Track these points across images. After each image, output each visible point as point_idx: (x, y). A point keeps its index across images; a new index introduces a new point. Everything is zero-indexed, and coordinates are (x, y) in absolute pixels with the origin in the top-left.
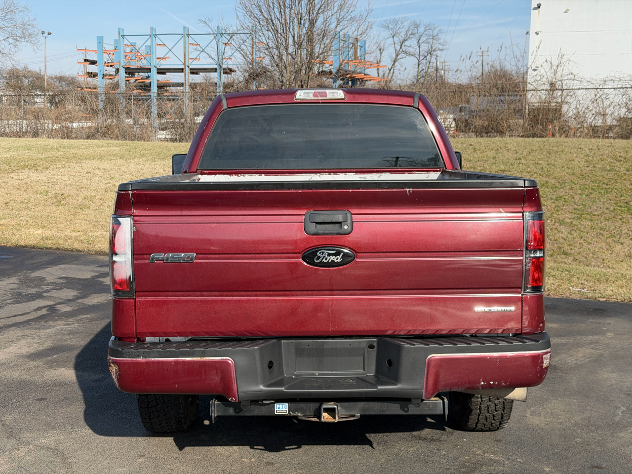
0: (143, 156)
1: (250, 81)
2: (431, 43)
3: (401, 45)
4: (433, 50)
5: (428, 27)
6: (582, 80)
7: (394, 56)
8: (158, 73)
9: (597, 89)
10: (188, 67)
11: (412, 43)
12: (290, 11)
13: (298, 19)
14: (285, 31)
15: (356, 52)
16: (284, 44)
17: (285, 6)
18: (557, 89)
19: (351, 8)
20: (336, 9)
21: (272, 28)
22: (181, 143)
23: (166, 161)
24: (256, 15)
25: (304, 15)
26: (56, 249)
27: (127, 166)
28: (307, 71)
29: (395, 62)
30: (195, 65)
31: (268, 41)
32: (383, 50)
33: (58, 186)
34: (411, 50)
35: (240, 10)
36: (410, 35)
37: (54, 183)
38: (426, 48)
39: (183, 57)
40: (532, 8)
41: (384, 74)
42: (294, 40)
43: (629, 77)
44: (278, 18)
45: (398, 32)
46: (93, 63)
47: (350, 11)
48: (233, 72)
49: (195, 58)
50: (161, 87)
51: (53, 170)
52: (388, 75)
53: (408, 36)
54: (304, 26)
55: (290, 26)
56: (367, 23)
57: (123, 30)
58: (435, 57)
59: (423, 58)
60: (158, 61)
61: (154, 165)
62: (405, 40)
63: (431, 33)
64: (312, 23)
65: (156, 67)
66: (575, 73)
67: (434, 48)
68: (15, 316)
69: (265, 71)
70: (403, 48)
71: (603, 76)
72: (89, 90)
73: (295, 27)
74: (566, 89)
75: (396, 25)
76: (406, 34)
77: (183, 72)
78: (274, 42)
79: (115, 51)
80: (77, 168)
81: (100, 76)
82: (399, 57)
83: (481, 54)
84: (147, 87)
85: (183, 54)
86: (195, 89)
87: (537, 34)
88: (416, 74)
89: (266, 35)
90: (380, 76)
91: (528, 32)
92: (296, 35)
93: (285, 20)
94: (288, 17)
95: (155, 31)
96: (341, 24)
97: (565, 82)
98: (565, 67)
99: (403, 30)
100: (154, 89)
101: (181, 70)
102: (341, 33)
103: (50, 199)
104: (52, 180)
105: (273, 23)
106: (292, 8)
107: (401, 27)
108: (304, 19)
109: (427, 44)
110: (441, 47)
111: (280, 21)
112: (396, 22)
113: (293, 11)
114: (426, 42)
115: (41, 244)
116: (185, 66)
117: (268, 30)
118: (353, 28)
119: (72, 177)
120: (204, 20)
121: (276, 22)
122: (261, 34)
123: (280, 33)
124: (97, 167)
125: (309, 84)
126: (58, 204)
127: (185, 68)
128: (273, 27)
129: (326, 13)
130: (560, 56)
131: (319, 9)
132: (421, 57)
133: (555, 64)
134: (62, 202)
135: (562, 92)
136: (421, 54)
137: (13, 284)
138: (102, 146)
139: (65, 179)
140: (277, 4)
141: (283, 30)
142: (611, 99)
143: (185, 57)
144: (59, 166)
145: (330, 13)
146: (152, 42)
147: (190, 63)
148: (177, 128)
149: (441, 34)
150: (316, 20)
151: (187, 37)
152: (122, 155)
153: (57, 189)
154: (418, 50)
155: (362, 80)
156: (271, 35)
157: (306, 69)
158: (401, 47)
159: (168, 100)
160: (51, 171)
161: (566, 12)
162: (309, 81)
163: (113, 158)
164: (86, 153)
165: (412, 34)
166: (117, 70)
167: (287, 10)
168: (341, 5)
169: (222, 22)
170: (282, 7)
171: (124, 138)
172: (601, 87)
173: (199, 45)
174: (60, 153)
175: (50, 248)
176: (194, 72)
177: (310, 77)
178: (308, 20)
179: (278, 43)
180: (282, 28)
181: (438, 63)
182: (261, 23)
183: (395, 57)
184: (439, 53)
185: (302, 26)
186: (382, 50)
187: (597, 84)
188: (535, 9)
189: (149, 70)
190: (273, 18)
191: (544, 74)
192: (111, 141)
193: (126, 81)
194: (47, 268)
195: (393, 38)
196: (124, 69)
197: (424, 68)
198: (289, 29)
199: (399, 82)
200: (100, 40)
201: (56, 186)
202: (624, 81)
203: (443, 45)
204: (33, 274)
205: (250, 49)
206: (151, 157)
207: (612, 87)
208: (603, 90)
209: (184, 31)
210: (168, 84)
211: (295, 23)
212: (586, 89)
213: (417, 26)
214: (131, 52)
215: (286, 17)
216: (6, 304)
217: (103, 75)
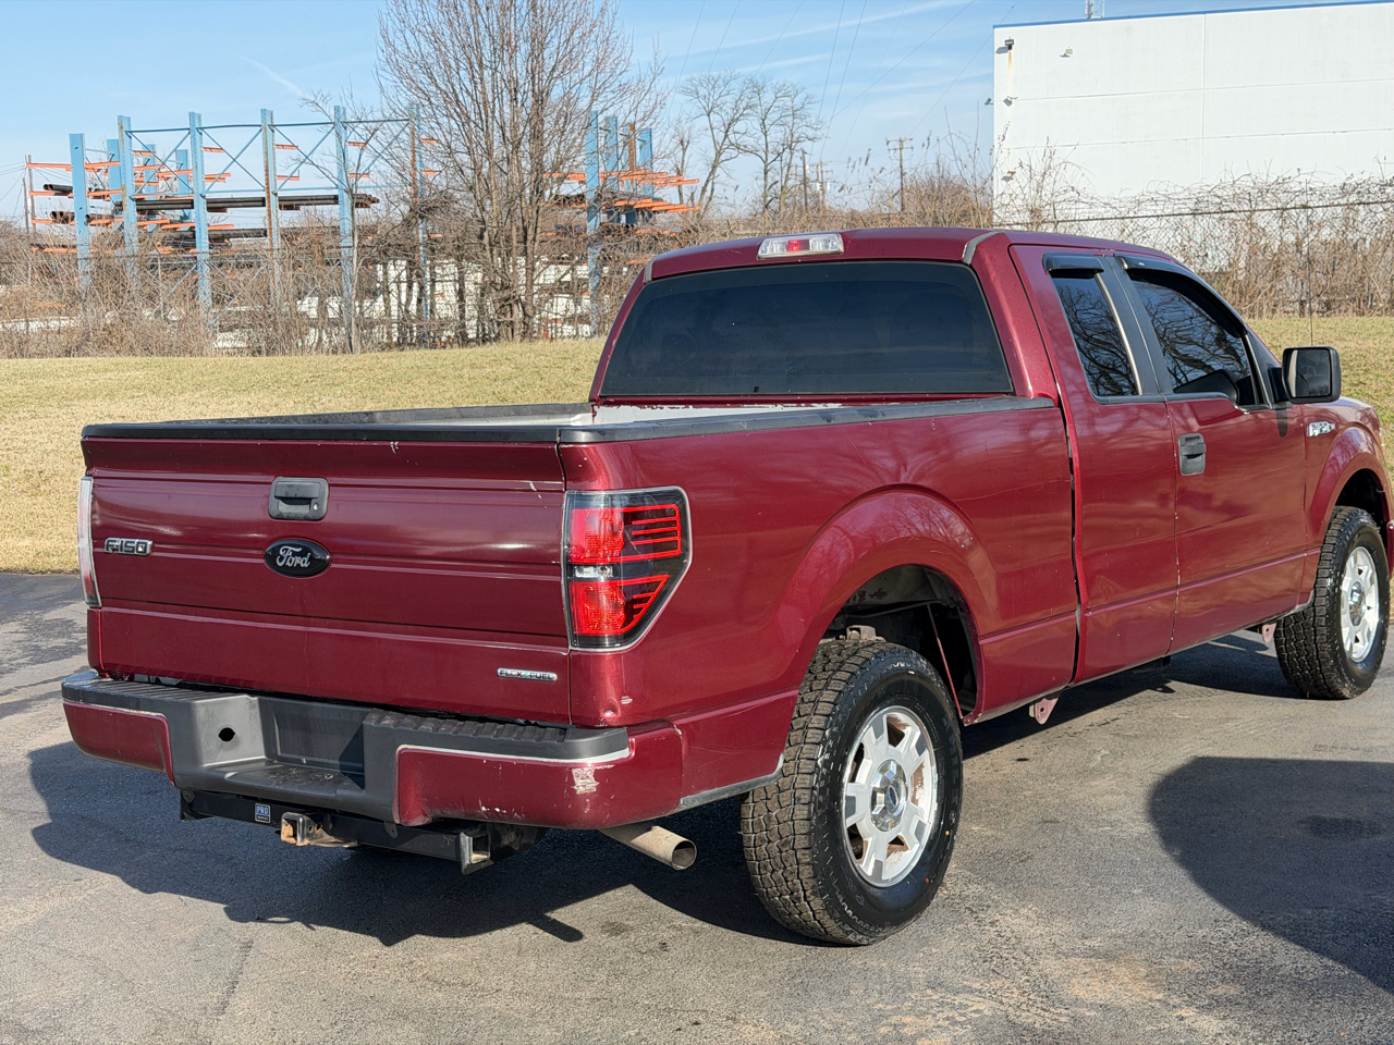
0: (199, 386)
1: (414, 221)
2: (791, 125)
3: (727, 131)
4: (794, 139)
5: (782, 92)
6: (1094, 201)
7: (713, 155)
8: (210, 209)
9: (1123, 218)
10: (276, 194)
11: (748, 126)
12: (493, 74)
13: (510, 92)
14: (483, 116)
15: (632, 156)
16: (482, 143)
17: (481, 65)
18: (1044, 222)
19: (620, 66)
20: (588, 69)
21: (455, 111)
22: (271, 358)
23: (252, 394)
24: (420, 85)
25: (521, 82)
26: (73, 572)
27: (171, 408)
28: (535, 199)
29: (714, 167)
30: (291, 190)
31: (448, 137)
32: (688, 142)
33: (30, 456)
34: (749, 141)
35: (387, 76)
36: (744, 109)
37: (18, 450)
38: (780, 135)
39: (264, 173)
40: (996, 49)
41: (692, 194)
42: (503, 134)
43: (1187, 193)
44: (467, 91)
45: (718, 102)
46: (64, 191)
47: (618, 72)
48: (373, 202)
49: (289, 175)
50: (217, 239)
51: (13, 424)
52: (701, 198)
53: (741, 111)
54: (523, 105)
55: (494, 106)
56: (654, 95)
57: (129, 119)
58: (800, 154)
59: (774, 156)
60: (208, 184)
61: (228, 404)
62: (734, 121)
63: (789, 104)
64: (540, 99)
65: (204, 197)
66: (1080, 188)
67: (796, 135)
68: (45, 682)
69: (446, 200)
70: (731, 137)
71: (1135, 193)
72: (64, 250)
73: (505, 108)
74: (1063, 221)
75: (713, 87)
76: (736, 108)
77: (264, 205)
78: (462, 140)
79: (111, 164)
80: (64, 417)
81: (79, 220)
82: (723, 157)
83: (898, 147)
84: (186, 241)
85: (263, 169)
86: (294, 242)
87: (1008, 102)
88: (760, 192)
89: (445, 127)
90: (685, 201)
91: (989, 100)
92: (508, 124)
93: (484, 93)
94: (488, 87)
95: (200, 121)
96: (600, 99)
97: (1060, 207)
98: (1059, 176)
99: (728, 98)
100: (203, 242)
101: (262, 202)
102: (601, 118)
103: (16, 483)
104: (14, 444)
105: (458, 101)
106: (496, 69)
107: (724, 92)
108: (522, 91)
109: (782, 128)
110: (811, 133)
111: (472, 97)
112: (713, 82)
113: (499, 75)
114: (779, 122)
115: (40, 564)
116: (268, 193)
117: (449, 116)
118: (626, 107)
119: (57, 436)
120: (312, 99)
121: (464, 98)
122: (433, 125)
123: (474, 122)
124: (106, 413)
125: (539, 225)
126: (35, 491)
127: (269, 197)
128: (458, 110)
129: (568, 78)
130: (1048, 154)
131: (553, 70)
132: (769, 154)
133: (1039, 169)
134: (42, 488)
135: (1056, 227)
136: (770, 148)
137: (16, 632)
138: (106, 370)
139: (42, 440)
140: (464, 61)
141: (480, 113)
142: (1151, 237)
143: (267, 175)
144: (25, 414)
145: (576, 77)
146: (194, 144)
147: (278, 187)
148: (260, 325)
149: (809, 106)
150: (547, 94)
151: (269, 130)
152: (155, 387)
153: (27, 461)
154: (763, 141)
155: (649, 213)
156: (455, 126)
157: (532, 193)
158: (726, 136)
159: (238, 265)
160: (9, 426)
161: (1065, 56)
162: (540, 219)
163: (136, 394)
164: (76, 386)
165: (749, 107)
166: (119, 206)
167: (487, 73)
168: (598, 59)
169: (350, 101)
170: (476, 66)
171: (147, 351)
172: (1131, 214)
173: (297, 147)
174: (17, 388)
175: (60, 571)
176: (289, 204)
177: (541, 210)
178: (530, 94)
179: (471, 142)
180: (477, 111)
181: (807, 167)
182: (432, 100)
183: (714, 157)
184: (807, 145)
185: (519, 105)
186: (685, 144)
187: (1123, 210)
188: (1001, 51)
189: (190, 204)
190: (458, 91)
191: (1018, 191)
192: (119, 359)
193: (140, 227)
194: (69, 604)
195: (708, 115)
196: (135, 203)
197: (777, 178)
198: (493, 112)
199: (726, 210)
200: (77, 142)
201: (25, 455)
202: (1177, 202)
203: (816, 129)
204: (46, 615)
205: (410, 154)
206: (218, 388)
207: (1153, 213)
208: (1135, 220)
209: (264, 119)
210: (231, 233)
211: (505, 99)
212: (1103, 219)
213: (758, 90)
214: (145, 165)
215: (483, 87)
216: (19, 665)
217: (88, 216)
